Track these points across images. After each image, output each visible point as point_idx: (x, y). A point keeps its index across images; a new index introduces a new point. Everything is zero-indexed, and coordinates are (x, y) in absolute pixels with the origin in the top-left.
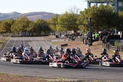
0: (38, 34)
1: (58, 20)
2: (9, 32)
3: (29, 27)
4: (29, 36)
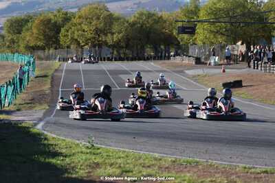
2: (54, 46)
3: (113, 34)
4: (112, 58)
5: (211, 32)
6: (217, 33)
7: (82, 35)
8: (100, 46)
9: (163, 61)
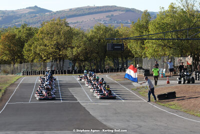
0: (98, 66)
1: (150, 27)
2: (18, 60)
3: (72, 48)
4: (72, 71)
5: (159, 45)
6: (165, 46)
7: (44, 50)
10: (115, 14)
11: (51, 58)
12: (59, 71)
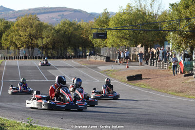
3: (43, 38)
4: (42, 57)
5: (118, 37)
6: (123, 38)
7: (19, 39)
8: (33, 48)
9: (81, 59)
10: (66, 13)
11: (25, 46)
12: (31, 57)
